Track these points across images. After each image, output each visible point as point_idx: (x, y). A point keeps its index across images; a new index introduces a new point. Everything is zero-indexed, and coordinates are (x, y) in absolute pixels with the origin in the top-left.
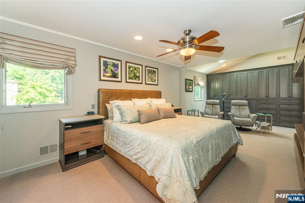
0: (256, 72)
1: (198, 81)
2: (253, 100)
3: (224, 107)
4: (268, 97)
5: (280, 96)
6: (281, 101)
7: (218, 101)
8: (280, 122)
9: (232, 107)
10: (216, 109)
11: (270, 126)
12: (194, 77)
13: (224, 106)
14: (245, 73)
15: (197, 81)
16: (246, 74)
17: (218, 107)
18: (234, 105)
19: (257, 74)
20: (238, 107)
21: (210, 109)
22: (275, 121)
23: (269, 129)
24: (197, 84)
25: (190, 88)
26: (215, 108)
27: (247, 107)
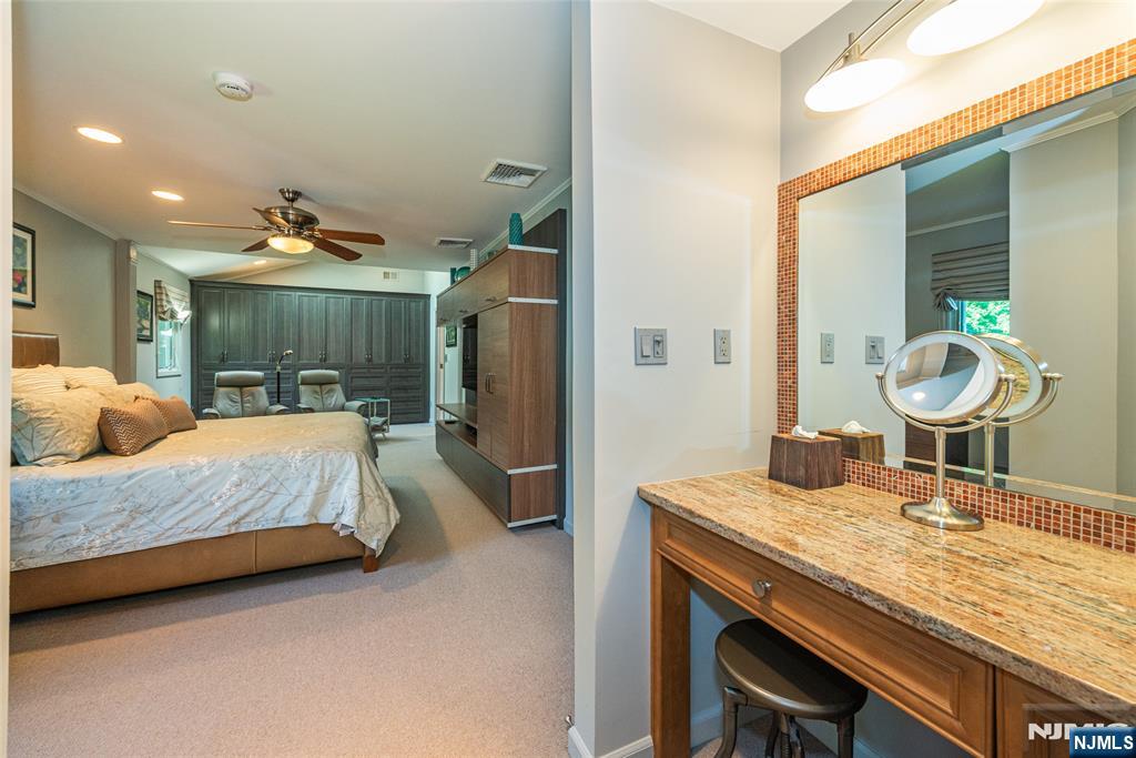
1: (172, 300)
2: (340, 370)
3: (279, 392)
5: (393, 361)
6: (393, 370)
7: (259, 374)
9: (302, 388)
10: (253, 398)
11: (385, 422)
12: (158, 284)
13: (281, 390)
15: (169, 302)
17: (260, 393)
18: (305, 382)
20: (317, 388)
21: (232, 401)
23: (384, 430)
25: (144, 328)
26: (252, 395)
27: (338, 387)
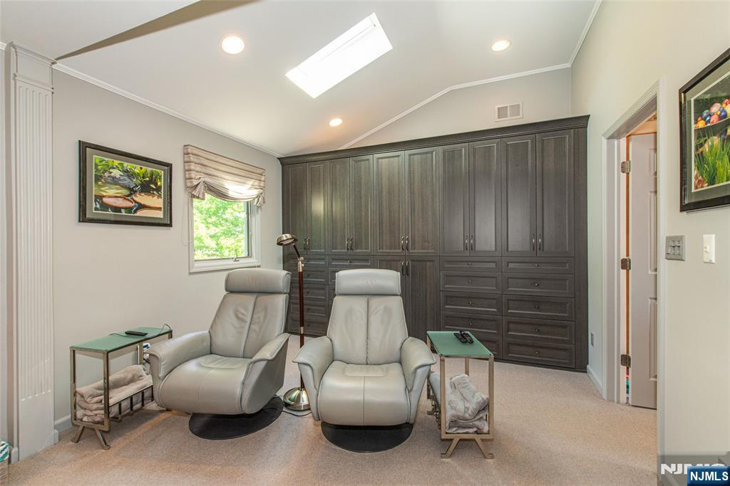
0: (436, 153)
2: (428, 263)
4: (472, 248)
5: (509, 250)
6: (511, 265)
8: (509, 344)
9: (338, 302)
10: (265, 316)
12: (186, 150)
14: (404, 154)
16: (407, 157)
17: (276, 306)
19: (441, 162)
20: (362, 303)
21: (238, 319)
22: (495, 342)
24: (202, 187)
26: (266, 309)
27: (398, 303)
